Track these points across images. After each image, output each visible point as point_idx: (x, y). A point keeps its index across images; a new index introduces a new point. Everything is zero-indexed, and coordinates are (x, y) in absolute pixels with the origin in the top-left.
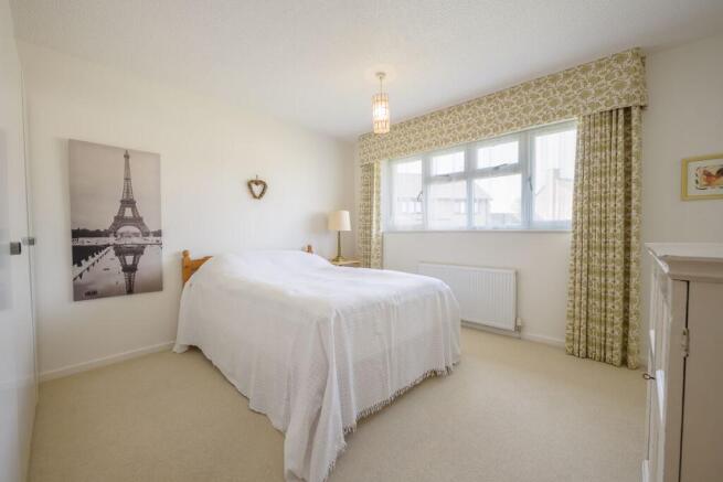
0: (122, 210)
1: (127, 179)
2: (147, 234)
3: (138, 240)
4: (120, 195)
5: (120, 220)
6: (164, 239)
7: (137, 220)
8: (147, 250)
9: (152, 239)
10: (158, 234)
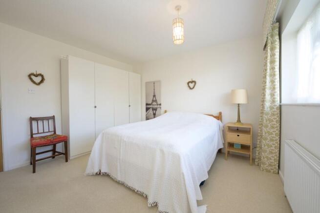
0: (153, 98)
1: (154, 89)
2: (158, 105)
3: (156, 106)
4: (153, 94)
5: (153, 101)
6: (161, 106)
7: (156, 101)
8: (158, 109)
9: (159, 106)
10: (160, 105)
